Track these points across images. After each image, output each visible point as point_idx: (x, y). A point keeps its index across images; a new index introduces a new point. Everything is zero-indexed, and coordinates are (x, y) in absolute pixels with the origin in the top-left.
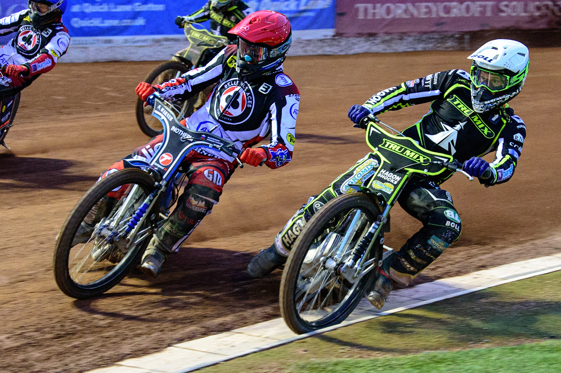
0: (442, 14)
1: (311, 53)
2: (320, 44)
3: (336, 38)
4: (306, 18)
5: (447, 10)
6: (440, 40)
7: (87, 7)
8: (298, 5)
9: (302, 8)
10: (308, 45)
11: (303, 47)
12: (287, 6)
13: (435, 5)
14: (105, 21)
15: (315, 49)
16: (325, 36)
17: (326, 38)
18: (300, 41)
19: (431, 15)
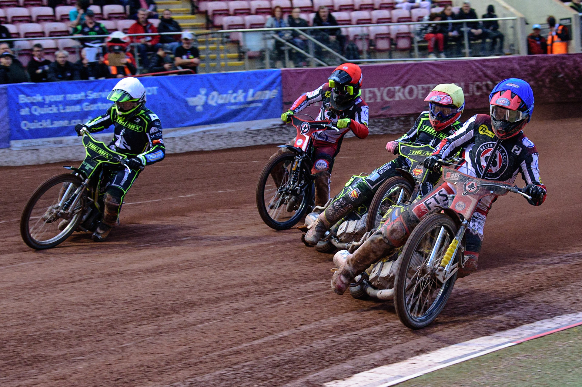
0: (387, 99)
1: (261, 143)
2: (268, 133)
3: (284, 126)
4: (254, 108)
5: (391, 94)
6: (386, 124)
7: (36, 110)
8: (245, 97)
9: (250, 99)
10: (257, 135)
11: (253, 137)
12: (235, 98)
13: (379, 90)
14: (55, 122)
15: (265, 139)
16: (274, 125)
17: (274, 127)
18: (250, 132)
19: (376, 99)
